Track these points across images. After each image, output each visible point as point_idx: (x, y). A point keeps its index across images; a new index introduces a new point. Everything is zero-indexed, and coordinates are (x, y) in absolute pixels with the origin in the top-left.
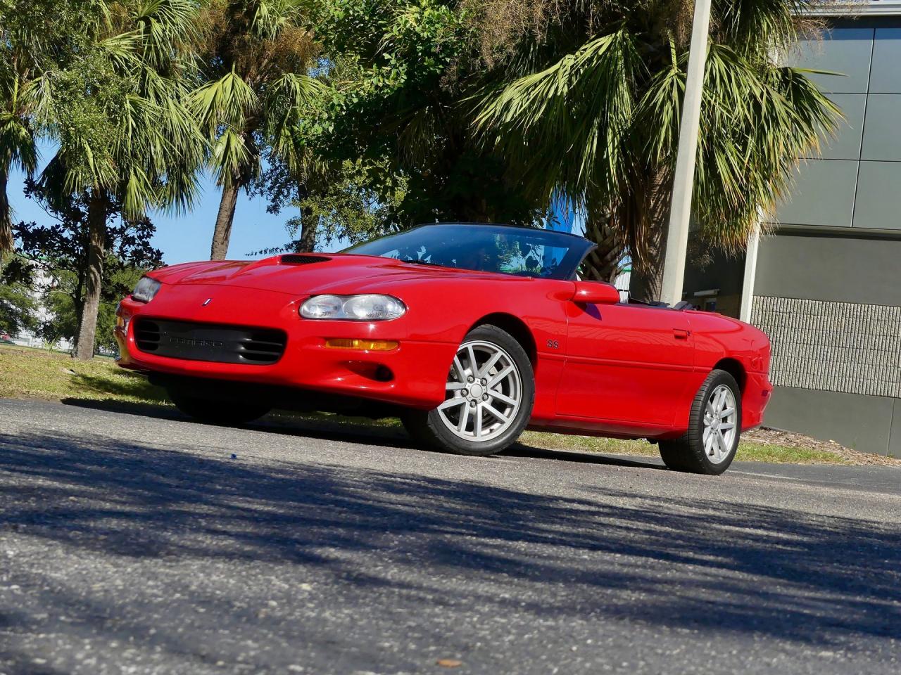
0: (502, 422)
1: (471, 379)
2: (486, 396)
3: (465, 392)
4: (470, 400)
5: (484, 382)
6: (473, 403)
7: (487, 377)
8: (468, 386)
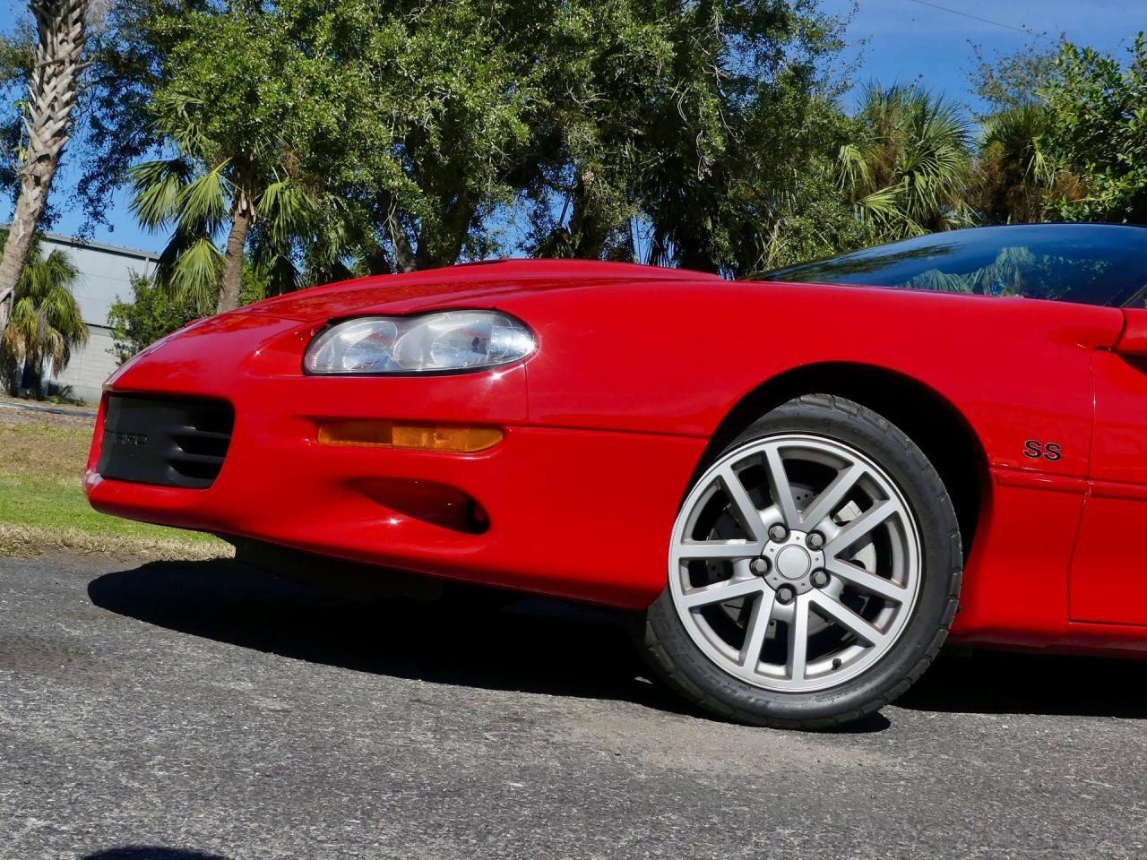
0: (868, 645)
1: (780, 531)
2: (821, 577)
3: (761, 564)
4: (776, 584)
5: (816, 540)
6: (786, 594)
7: (828, 527)
8: (771, 549)
